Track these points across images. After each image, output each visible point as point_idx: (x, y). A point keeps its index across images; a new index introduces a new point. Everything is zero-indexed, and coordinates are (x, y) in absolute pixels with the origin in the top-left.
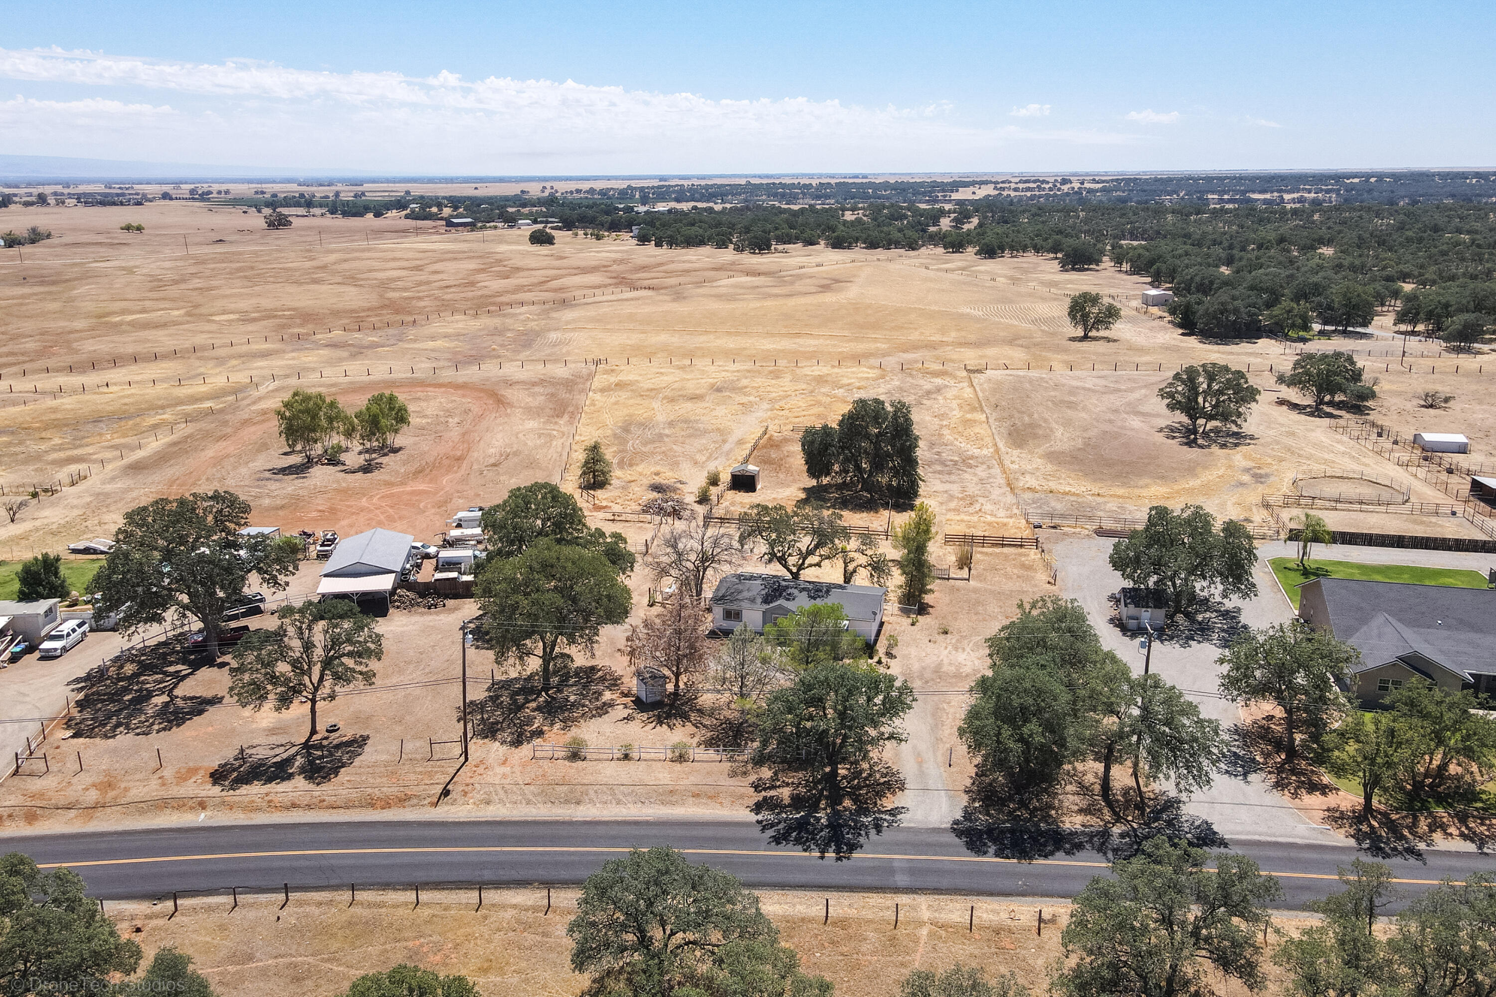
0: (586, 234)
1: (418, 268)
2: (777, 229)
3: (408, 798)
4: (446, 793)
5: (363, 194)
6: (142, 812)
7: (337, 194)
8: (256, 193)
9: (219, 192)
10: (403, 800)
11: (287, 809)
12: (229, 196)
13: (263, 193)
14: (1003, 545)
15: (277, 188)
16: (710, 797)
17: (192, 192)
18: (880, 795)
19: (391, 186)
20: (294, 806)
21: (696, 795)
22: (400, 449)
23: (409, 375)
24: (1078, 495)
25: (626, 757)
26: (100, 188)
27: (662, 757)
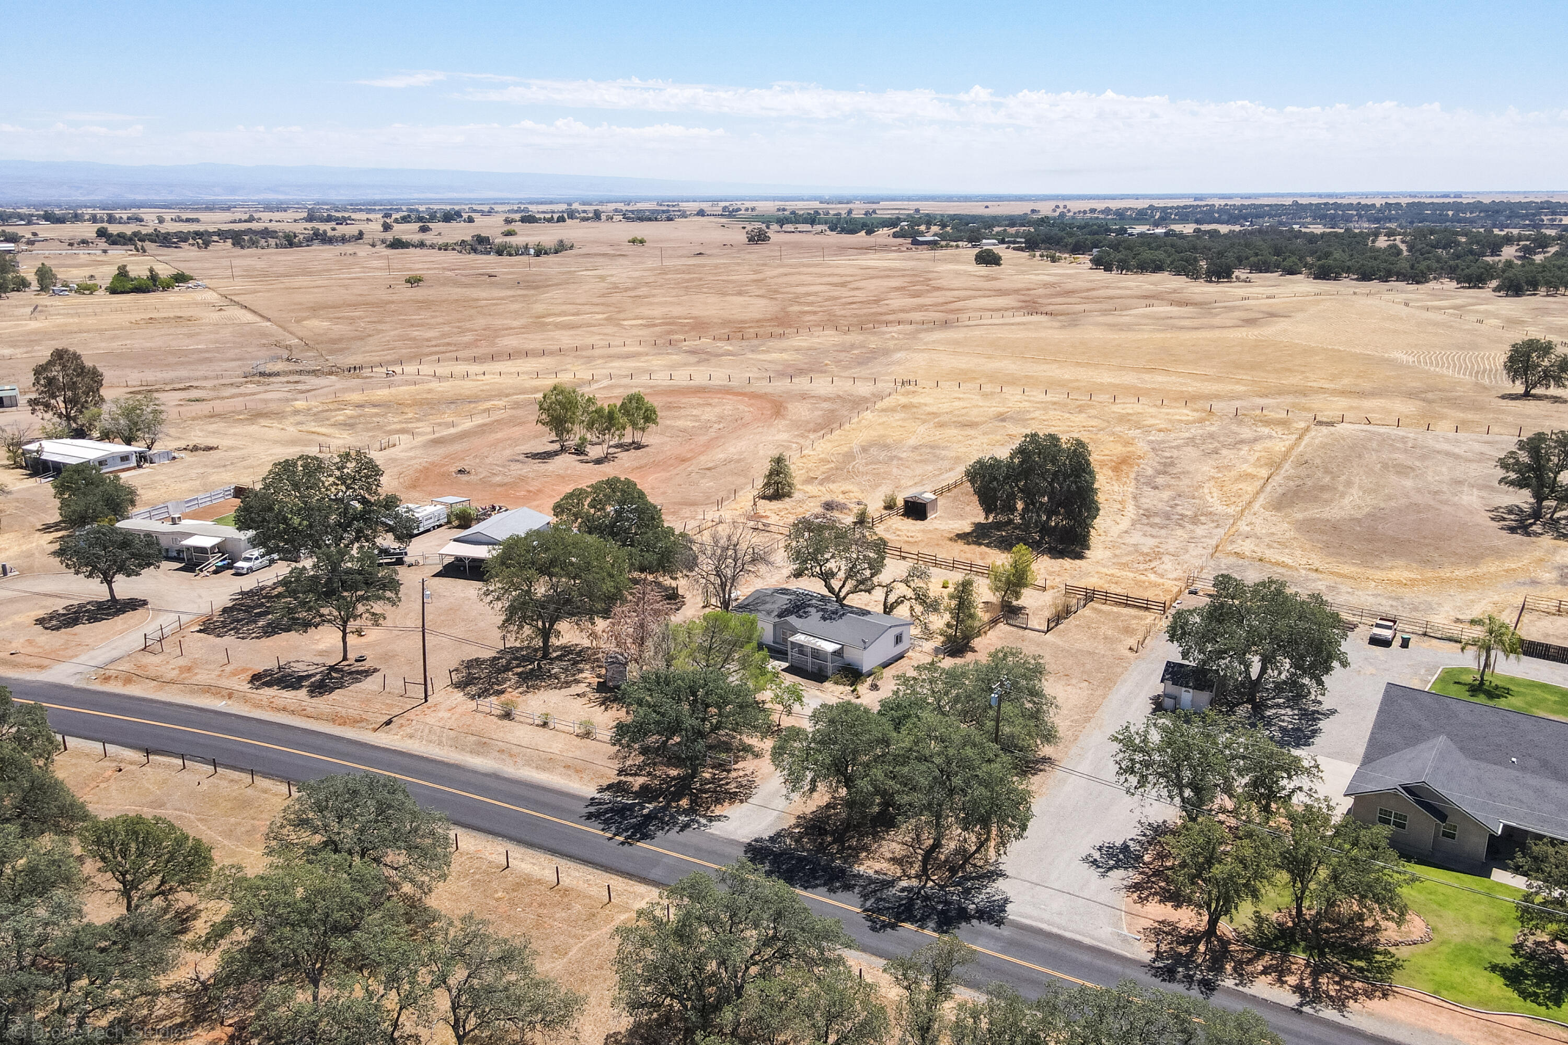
0: (1041, 256)
1: (843, 285)
2: (1257, 255)
3: (362, 720)
4: (389, 723)
5: (874, 212)
6: (192, 692)
7: (850, 212)
8: (779, 210)
9: (747, 210)
10: (356, 722)
11: (279, 710)
12: (754, 213)
13: (784, 210)
14: (1127, 605)
15: (800, 205)
16: (577, 771)
17: (725, 208)
18: (718, 801)
19: (905, 204)
20: (284, 709)
21: (567, 767)
22: (644, 447)
23: (726, 383)
24: (1291, 567)
25: (545, 725)
26: (652, 206)
27: (571, 730)
